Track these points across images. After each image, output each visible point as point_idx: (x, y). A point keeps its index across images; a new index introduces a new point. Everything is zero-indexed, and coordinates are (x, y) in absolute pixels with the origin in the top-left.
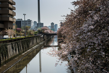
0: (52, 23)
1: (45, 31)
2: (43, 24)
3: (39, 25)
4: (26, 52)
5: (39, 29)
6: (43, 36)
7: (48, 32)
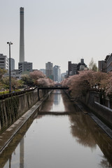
0: (49, 63)
1: (39, 80)
2: (31, 64)
3: (23, 66)
4: (13, 126)
5: (25, 75)
6: (36, 91)
7: (45, 83)
